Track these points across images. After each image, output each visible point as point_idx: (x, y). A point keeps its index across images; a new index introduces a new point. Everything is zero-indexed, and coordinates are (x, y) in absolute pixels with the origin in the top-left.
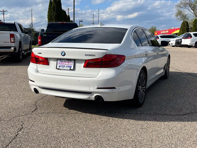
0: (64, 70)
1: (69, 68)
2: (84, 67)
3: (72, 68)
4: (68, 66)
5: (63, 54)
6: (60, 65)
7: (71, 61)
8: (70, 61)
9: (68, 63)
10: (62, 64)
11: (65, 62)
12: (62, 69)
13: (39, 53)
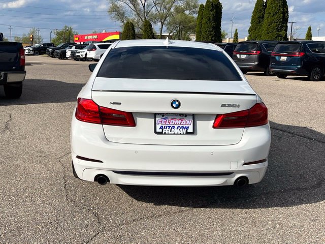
0: (174, 134)
1: (184, 131)
2: (214, 127)
3: (190, 130)
4: (181, 126)
5: (174, 105)
6: (164, 126)
7: (186, 116)
8: (184, 117)
9: (180, 121)
10: (167, 123)
11: (172, 119)
12: (170, 133)
13: (113, 103)
